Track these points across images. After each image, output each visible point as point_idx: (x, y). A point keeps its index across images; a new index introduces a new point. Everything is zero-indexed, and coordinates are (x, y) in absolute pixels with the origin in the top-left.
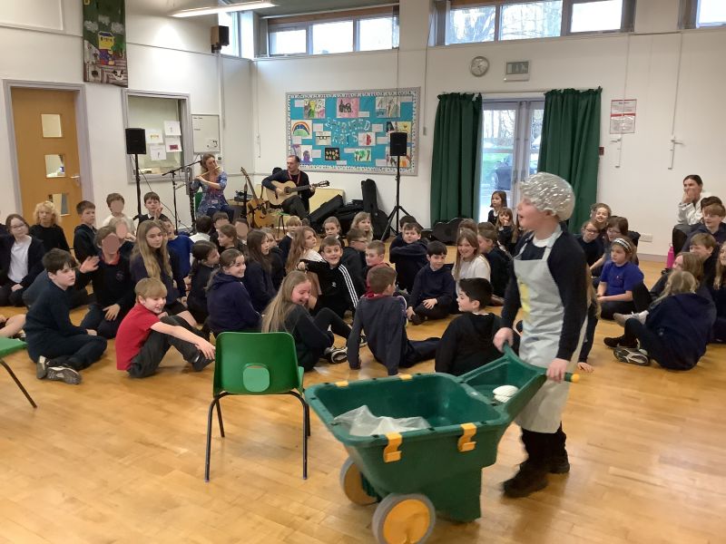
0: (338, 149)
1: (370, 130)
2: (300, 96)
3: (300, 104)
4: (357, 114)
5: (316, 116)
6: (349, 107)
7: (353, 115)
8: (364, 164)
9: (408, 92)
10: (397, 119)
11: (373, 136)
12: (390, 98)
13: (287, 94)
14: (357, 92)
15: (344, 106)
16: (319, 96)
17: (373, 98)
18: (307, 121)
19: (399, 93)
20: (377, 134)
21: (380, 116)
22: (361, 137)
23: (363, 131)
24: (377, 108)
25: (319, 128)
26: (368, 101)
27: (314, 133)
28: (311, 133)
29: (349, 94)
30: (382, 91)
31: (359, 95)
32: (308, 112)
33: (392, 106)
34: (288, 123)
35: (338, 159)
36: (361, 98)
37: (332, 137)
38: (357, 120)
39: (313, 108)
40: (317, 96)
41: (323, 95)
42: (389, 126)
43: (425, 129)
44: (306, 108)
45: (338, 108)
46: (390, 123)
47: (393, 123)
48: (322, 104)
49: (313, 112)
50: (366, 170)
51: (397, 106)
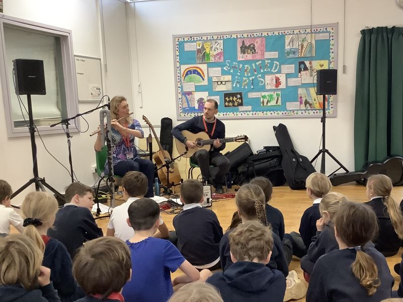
0: (240, 94)
1: (279, 72)
2: (191, 38)
3: (190, 47)
4: (263, 55)
5: (212, 60)
6: (254, 48)
7: (258, 57)
8: (272, 109)
9: (325, 29)
10: (311, 59)
11: (282, 78)
12: (303, 36)
13: (174, 37)
14: (262, 31)
15: (246, 47)
16: (215, 37)
17: (281, 37)
18: (200, 66)
19: (313, 30)
20: (288, 76)
21: (291, 56)
22: (269, 80)
23: (272, 73)
24: (287, 48)
25: (216, 72)
26: (275, 40)
27: (210, 79)
28: (206, 78)
29: (252, 35)
30: (293, 29)
31: (265, 34)
32: (202, 55)
33: (305, 44)
34: (177, 69)
35: (241, 104)
36: (267, 37)
37: (232, 82)
38: (263, 61)
39: (208, 51)
40: (212, 38)
41: (220, 36)
42: (302, 66)
43: (344, 67)
44: (199, 51)
45: (239, 49)
46: (303, 63)
47: (307, 63)
48: (220, 46)
49: (208, 55)
50: (276, 114)
51: (311, 44)
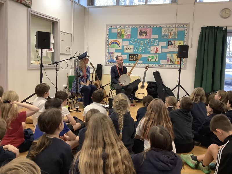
0: (137, 55)
1: (158, 45)
2: (115, 27)
3: (115, 31)
4: (150, 36)
5: (125, 37)
6: (146, 33)
7: (148, 37)
8: (153, 63)
9: (182, 25)
10: (175, 40)
11: (159, 48)
12: (172, 28)
13: (107, 26)
14: (151, 25)
15: (142, 32)
16: (127, 27)
17: (160, 29)
18: (119, 40)
19: (177, 26)
20: (162, 47)
21: (165, 38)
22: (153, 49)
23: (154, 45)
24: (163, 34)
25: (126, 44)
26: (157, 30)
27: (123, 47)
28: (121, 46)
29: (145, 26)
30: (167, 25)
32: (120, 35)
33: (172, 32)
34: (107, 41)
35: (137, 60)
36: (153, 28)
37: (134, 48)
38: (150, 39)
39: (123, 33)
41: (130, 26)
42: (170, 43)
43: (191, 44)
44: (119, 33)
45: (139, 33)
46: (171, 41)
47: (173, 42)
48: (129, 31)
49: (123, 35)
50: (155, 66)
51: (175, 32)
